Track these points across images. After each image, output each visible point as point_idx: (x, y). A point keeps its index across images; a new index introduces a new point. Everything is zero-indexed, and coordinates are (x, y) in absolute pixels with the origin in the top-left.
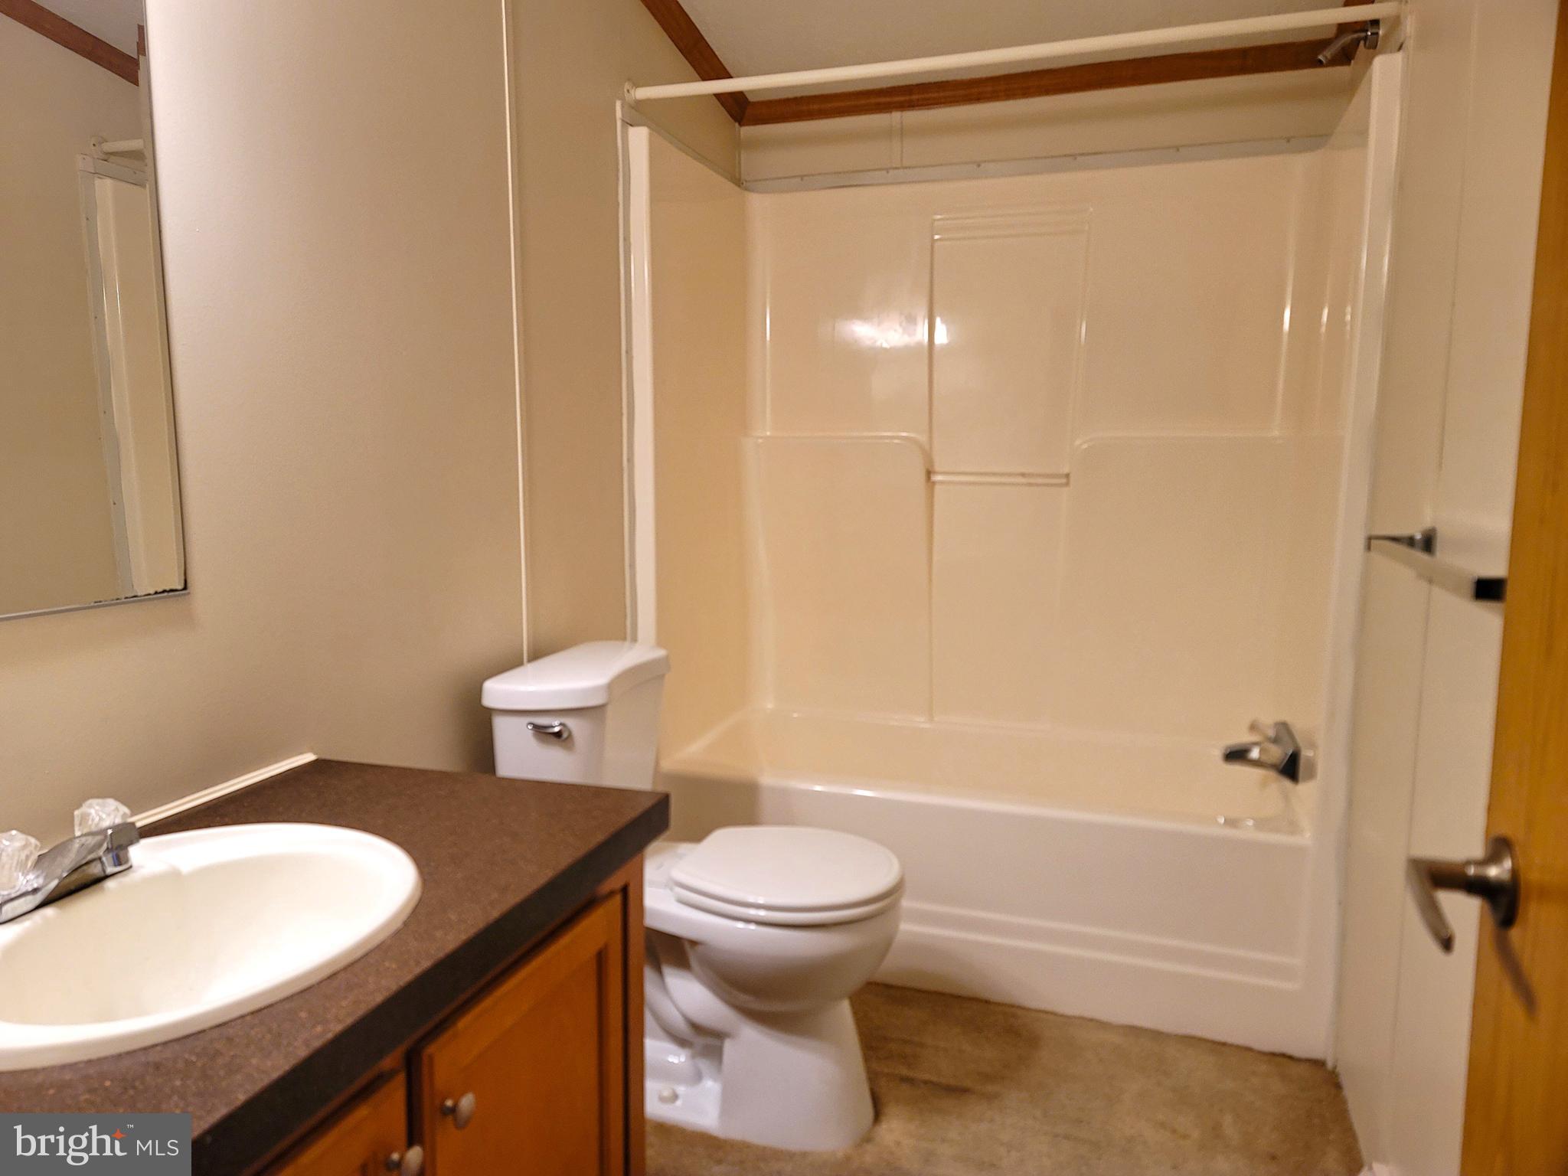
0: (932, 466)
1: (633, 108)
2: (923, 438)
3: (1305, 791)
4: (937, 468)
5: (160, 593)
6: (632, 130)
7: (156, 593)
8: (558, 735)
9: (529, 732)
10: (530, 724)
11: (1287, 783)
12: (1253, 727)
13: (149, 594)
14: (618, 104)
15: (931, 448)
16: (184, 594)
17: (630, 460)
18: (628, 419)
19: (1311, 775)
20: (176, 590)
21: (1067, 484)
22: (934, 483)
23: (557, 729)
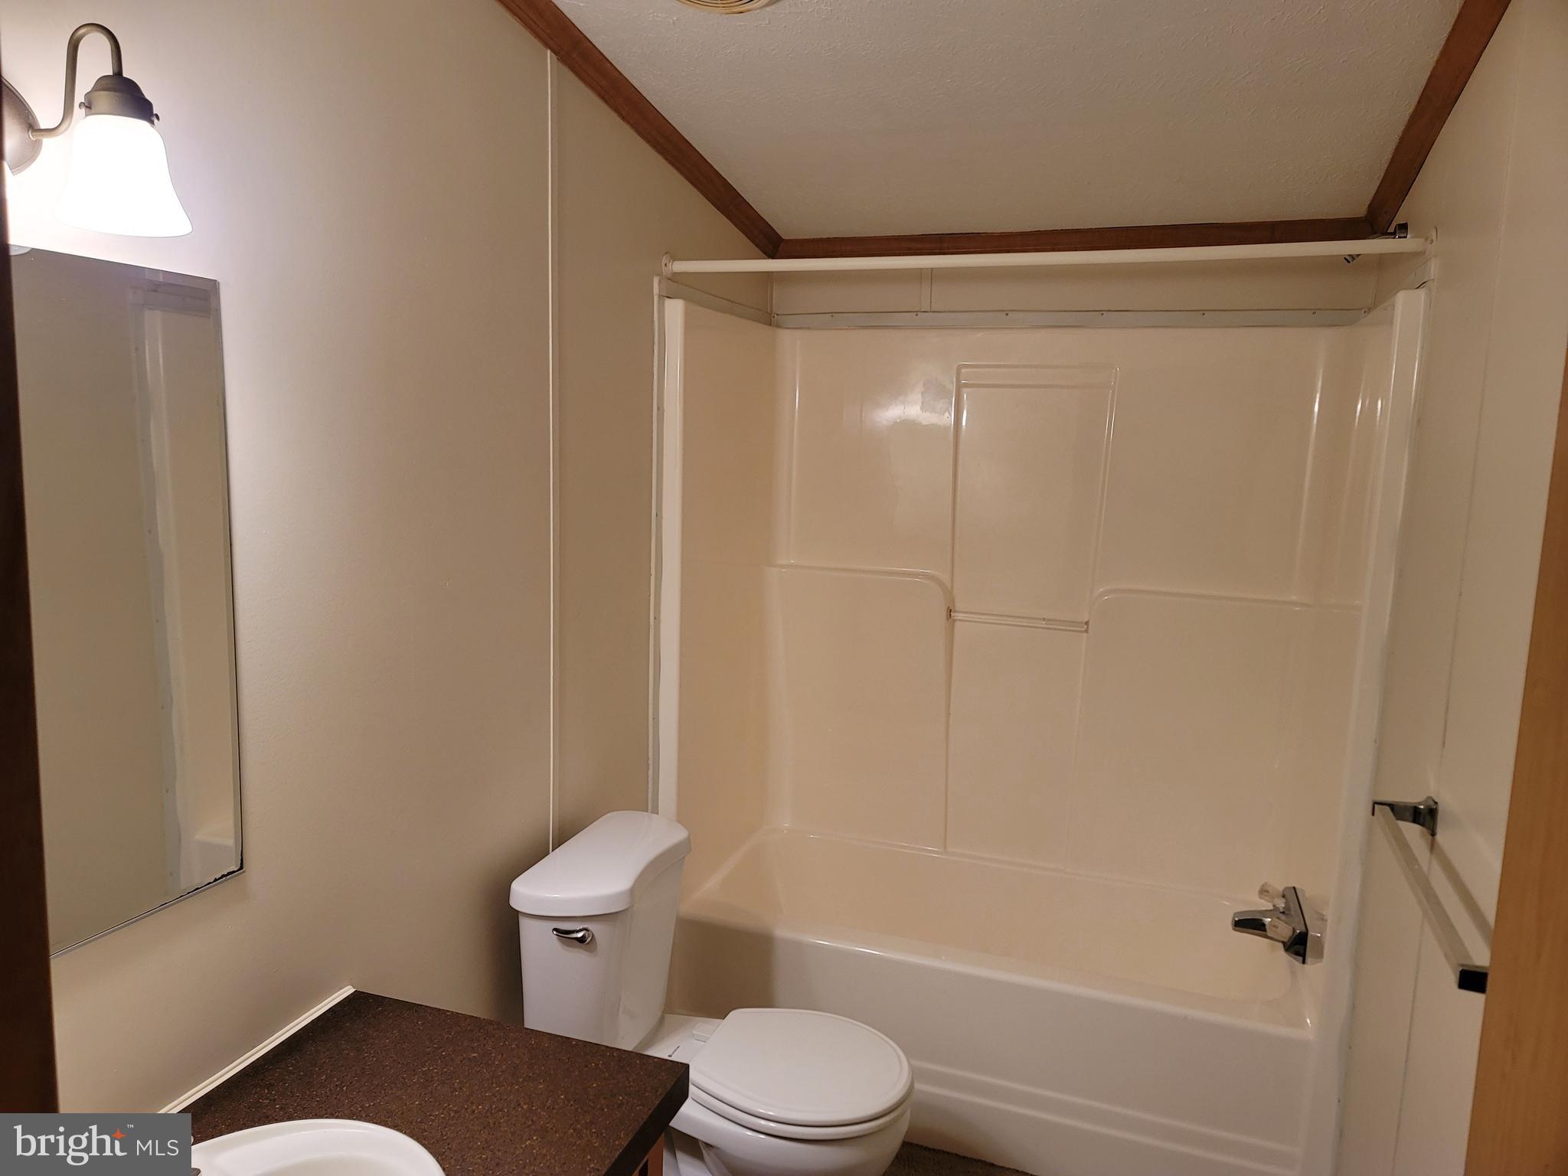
0: (953, 601)
1: (669, 279)
2: (945, 577)
3: (1313, 970)
4: (959, 606)
5: (220, 878)
6: (668, 302)
7: (216, 880)
8: (582, 940)
9: (553, 936)
10: (555, 929)
11: (1296, 963)
12: (1264, 892)
13: (210, 883)
14: (656, 280)
15: (952, 588)
16: (241, 873)
17: (657, 618)
18: (656, 579)
19: (1320, 955)
20: (234, 872)
21: (1086, 631)
22: (955, 620)
23: (580, 935)
